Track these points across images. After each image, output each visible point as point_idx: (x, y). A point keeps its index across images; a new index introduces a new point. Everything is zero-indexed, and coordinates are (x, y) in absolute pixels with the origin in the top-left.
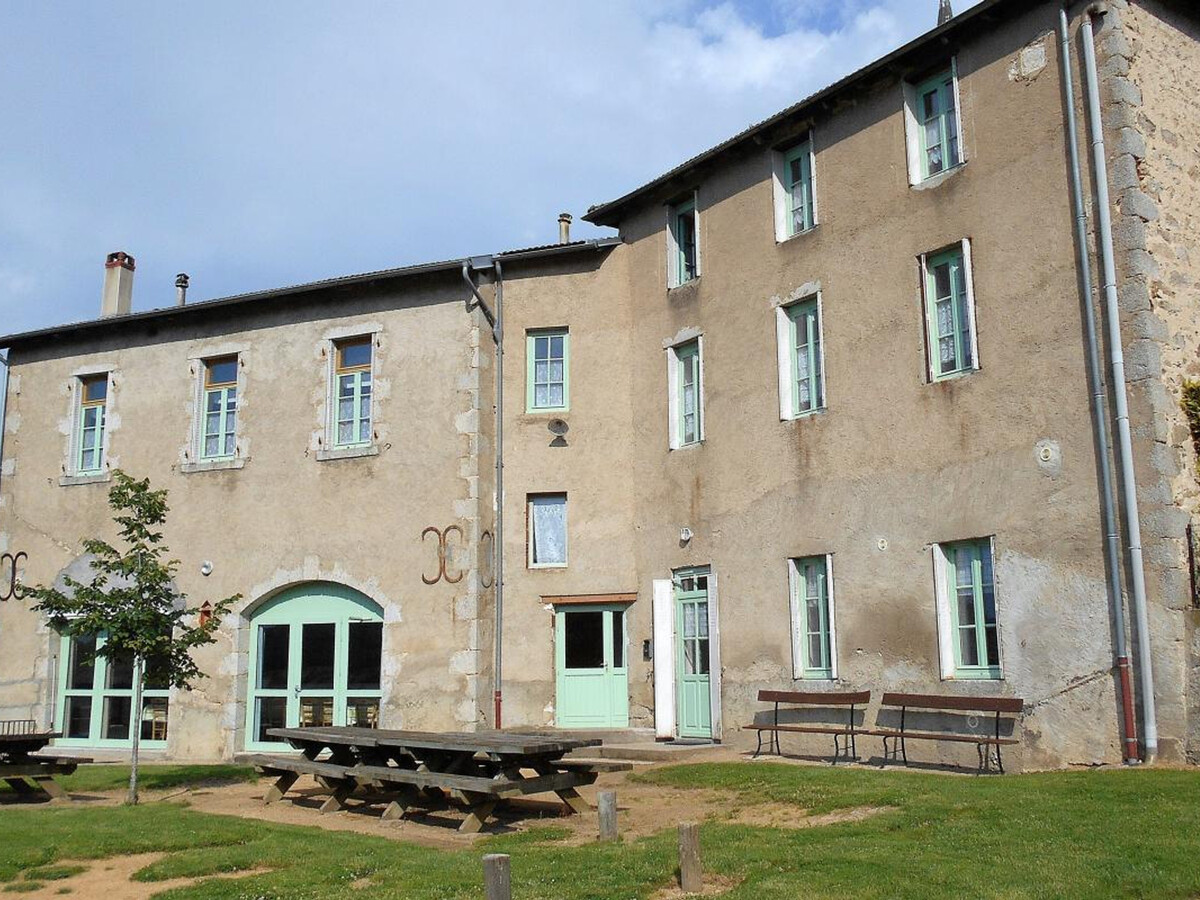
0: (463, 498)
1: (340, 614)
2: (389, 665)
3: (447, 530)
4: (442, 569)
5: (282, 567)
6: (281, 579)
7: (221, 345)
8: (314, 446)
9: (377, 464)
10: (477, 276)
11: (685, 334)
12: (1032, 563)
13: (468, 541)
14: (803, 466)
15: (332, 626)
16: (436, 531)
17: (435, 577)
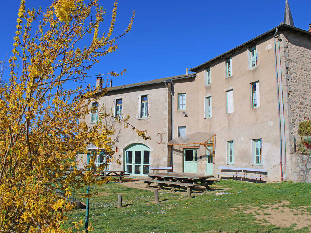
0: (165, 127)
1: (142, 149)
2: (151, 159)
3: (162, 134)
4: (161, 141)
5: (131, 140)
6: (131, 142)
7: (119, 96)
8: (137, 117)
9: (149, 120)
10: (168, 84)
11: (208, 95)
12: (268, 144)
13: (166, 136)
14: (229, 123)
15: (141, 152)
16: (160, 134)
17: (160, 143)
